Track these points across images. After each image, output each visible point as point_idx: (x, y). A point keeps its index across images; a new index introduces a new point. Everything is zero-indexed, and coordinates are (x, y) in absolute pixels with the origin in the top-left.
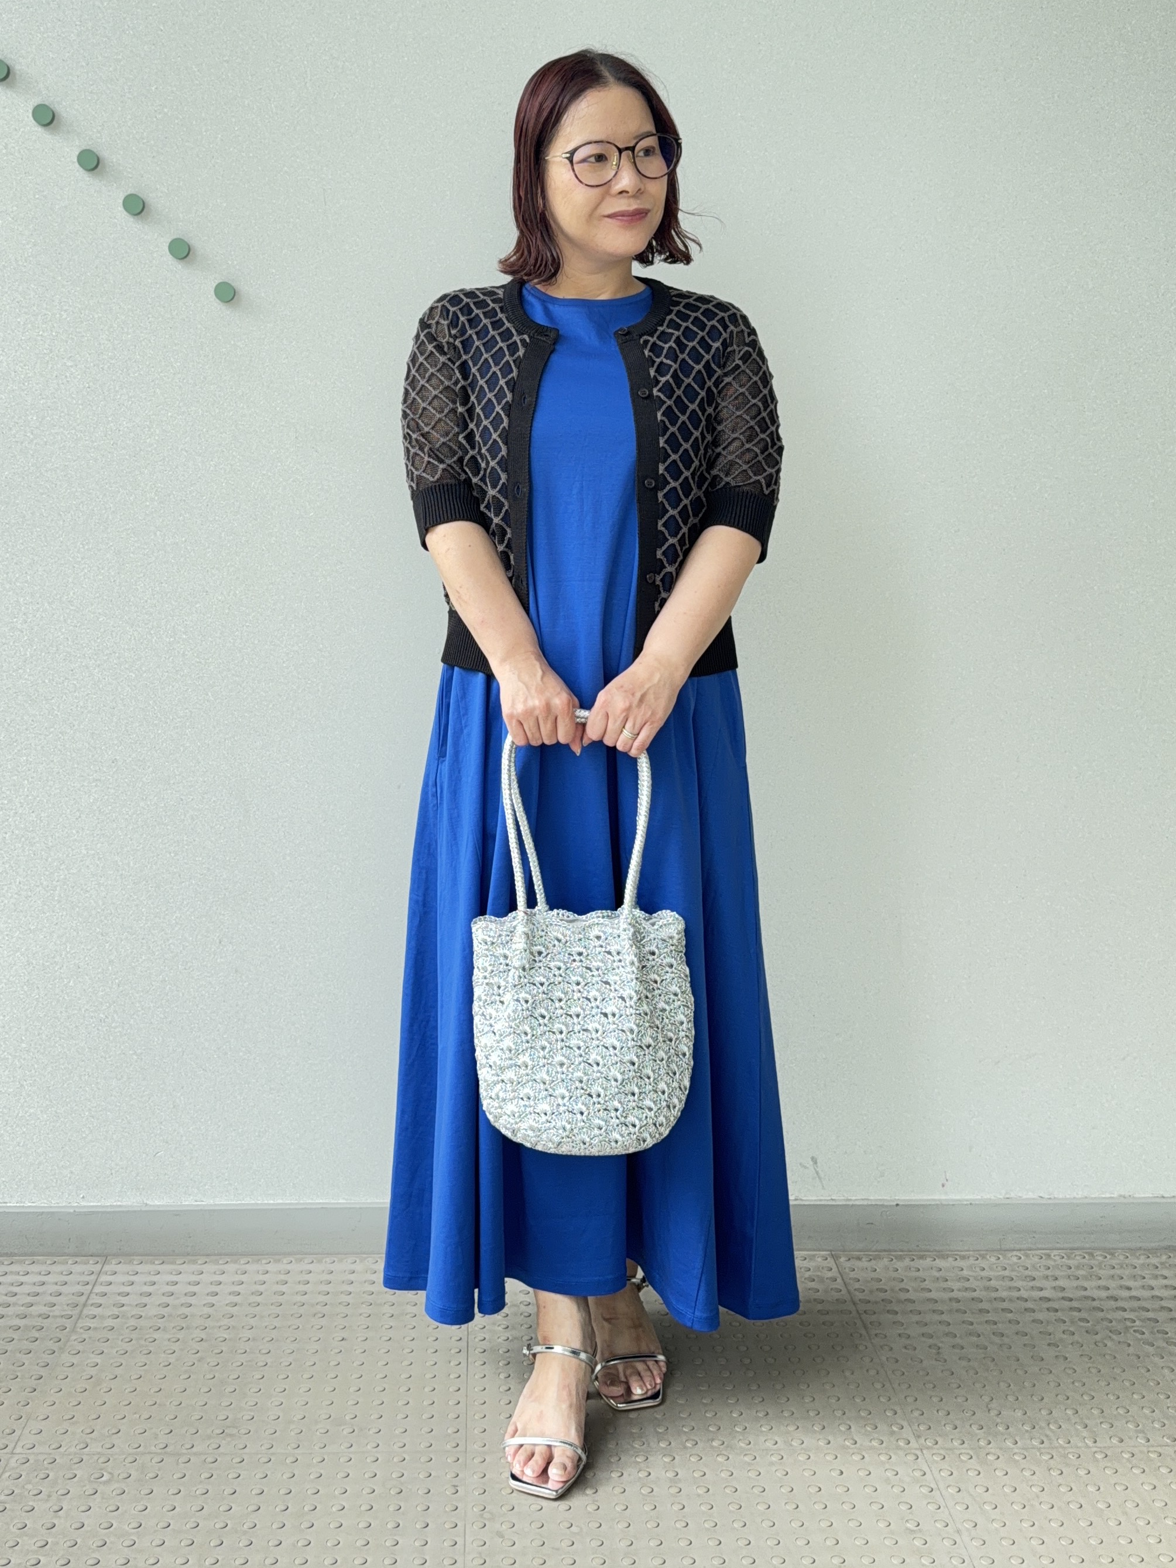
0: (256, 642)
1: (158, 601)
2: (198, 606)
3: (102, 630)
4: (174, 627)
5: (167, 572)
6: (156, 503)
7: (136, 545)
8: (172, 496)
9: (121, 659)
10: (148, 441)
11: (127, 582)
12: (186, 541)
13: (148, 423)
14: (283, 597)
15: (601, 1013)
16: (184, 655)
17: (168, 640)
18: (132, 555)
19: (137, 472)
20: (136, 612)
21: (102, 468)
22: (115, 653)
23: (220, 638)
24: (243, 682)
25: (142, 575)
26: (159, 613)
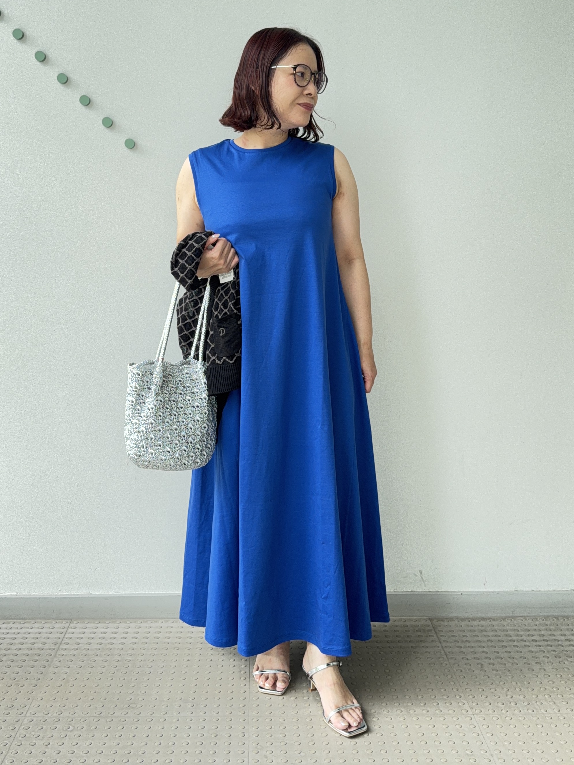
0: (145, 316)
1: (97, 296)
2: (116, 298)
3: (69, 311)
4: (105, 309)
5: (101, 282)
6: (96, 248)
7: (86, 268)
8: (103, 245)
9: (79, 325)
10: (92, 217)
11: (81, 286)
12: (110, 266)
13: (92, 208)
14: (158, 294)
15: (192, 406)
16: (110, 323)
17: (102, 315)
18: (84, 274)
19: (86, 232)
20: (86, 302)
21: (69, 231)
22: (76, 322)
23: (127, 314)
24: (139, 336)
25: (89, 283)
26: (97, 302)
